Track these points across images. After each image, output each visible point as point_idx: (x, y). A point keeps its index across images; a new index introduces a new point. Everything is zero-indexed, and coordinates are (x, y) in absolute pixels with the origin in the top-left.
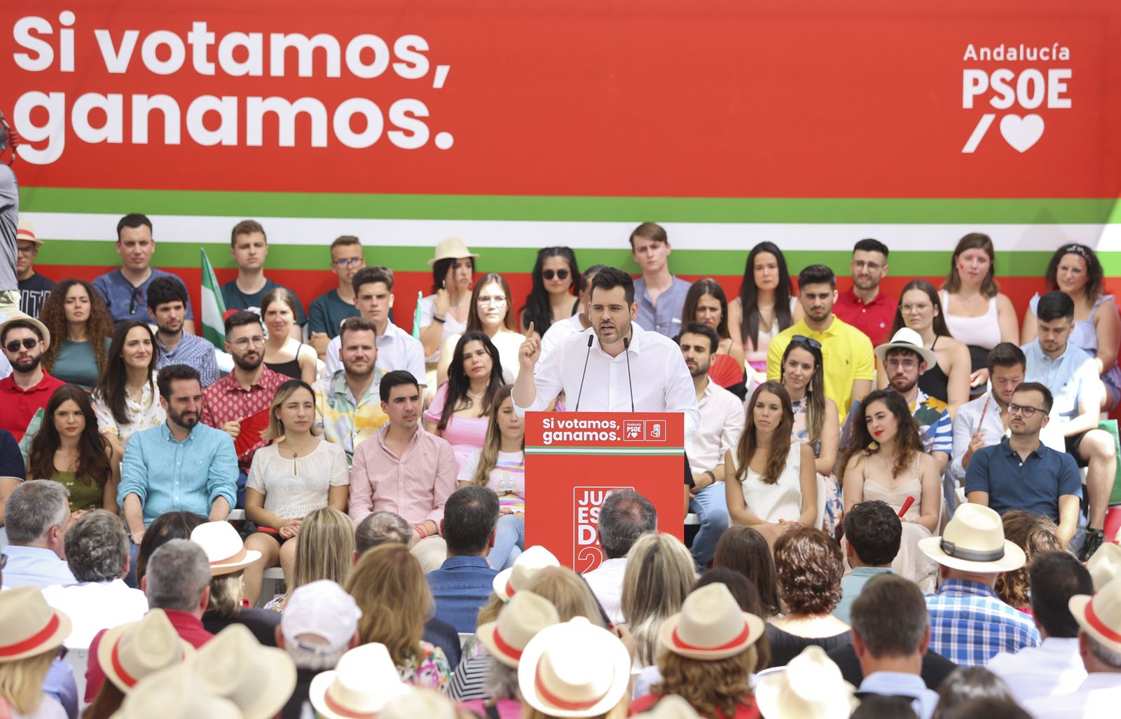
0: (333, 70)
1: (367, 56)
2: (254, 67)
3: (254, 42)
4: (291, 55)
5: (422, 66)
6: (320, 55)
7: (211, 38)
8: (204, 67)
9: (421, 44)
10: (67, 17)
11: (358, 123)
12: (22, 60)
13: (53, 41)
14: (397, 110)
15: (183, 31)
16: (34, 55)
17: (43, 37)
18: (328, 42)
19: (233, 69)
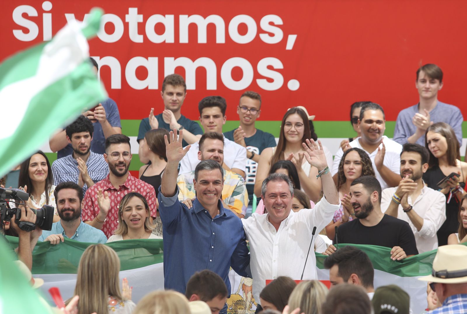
0: (220, 39)
1: (243, 29)
2: (168, 37)
3: (168, 20)
4: (193, 28)
5: (279, 35)
6: (211, 29)
7: (141, 18)
8: (136, 38)
9: (278, 20)
10: (47, 6)
11: (237, 74)
12: (18, 34)
13: (38, 20)
14: (263, 65)
15: (122, 14)
16: (26, 31)
17: (32, 19)
18: (217, 20)
19: (155, 39)
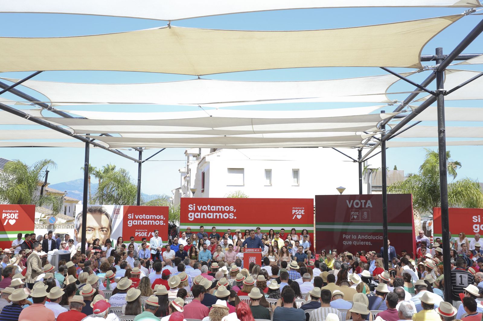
0: (223, 210)
1: (227, 208)
2: (214, 210)
3: (215, 207)
4: (219, 208)
7: (210, 207)
8: (209, 210)
9: (233, 207)
10: (194, 205)
12: (189, 209)
13: (193, 207)
14: (230, 214)
16: (191, 209)
18: (223, 207)
19: (212, 210)
